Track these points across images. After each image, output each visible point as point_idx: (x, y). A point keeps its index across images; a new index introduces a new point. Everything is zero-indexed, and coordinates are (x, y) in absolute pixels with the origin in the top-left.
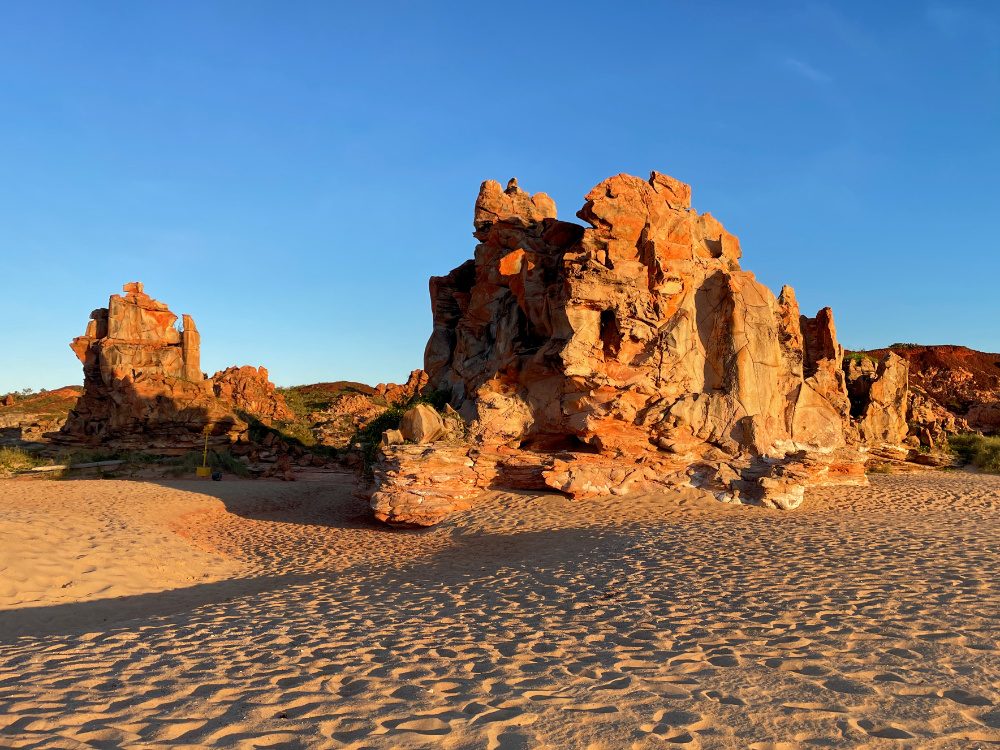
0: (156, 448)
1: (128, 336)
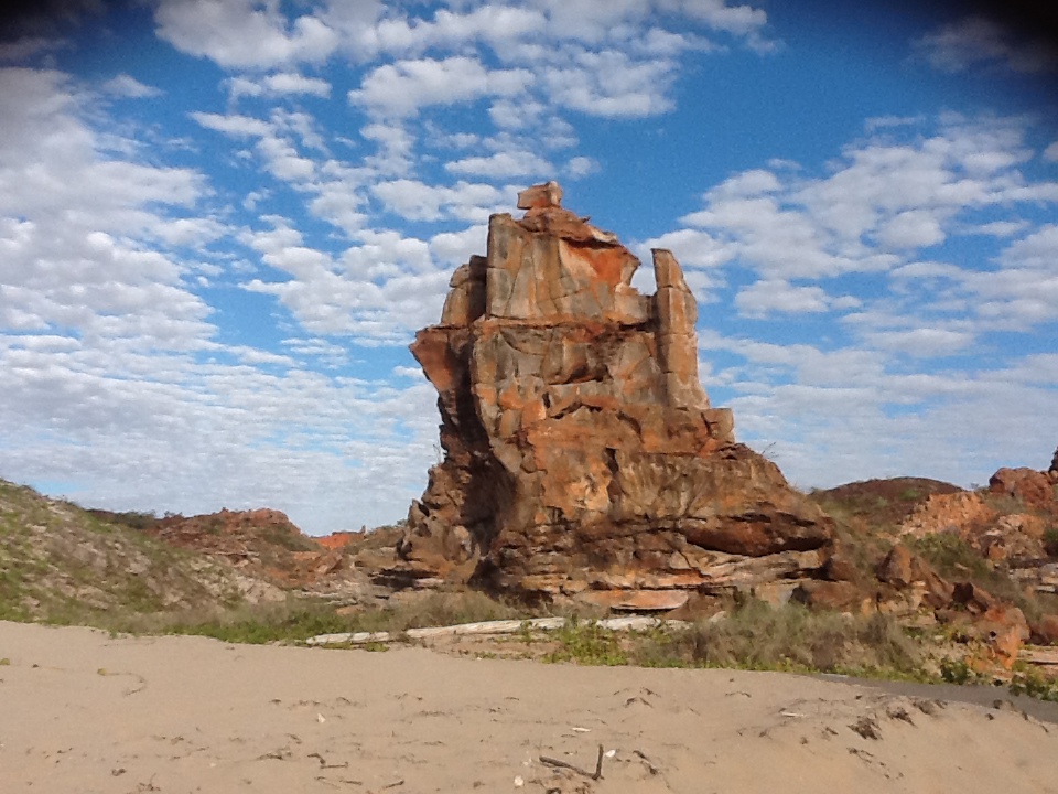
0: (608, 588)
1: (532, 310)
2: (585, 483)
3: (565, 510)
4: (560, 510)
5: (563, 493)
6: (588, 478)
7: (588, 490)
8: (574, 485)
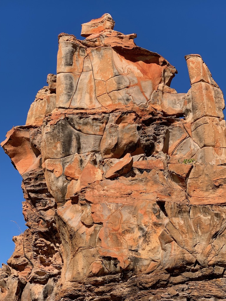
1: (91, 102)
2: (138, 233)
3: (120, 259)
4: (115, 259)
5: (118, 243)
6: (141, 229)
7: (141, 241)
8: (128, 236)
